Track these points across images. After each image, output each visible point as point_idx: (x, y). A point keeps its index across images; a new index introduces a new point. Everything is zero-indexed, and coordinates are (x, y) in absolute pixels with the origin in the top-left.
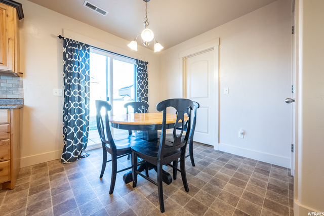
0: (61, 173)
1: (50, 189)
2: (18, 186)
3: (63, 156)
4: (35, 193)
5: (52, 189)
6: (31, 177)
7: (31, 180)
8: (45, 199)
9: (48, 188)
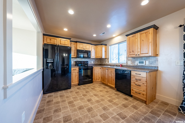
0: (172, 116)
1: (159, 118)
2: (149, 105)
3: (180, 107)
4: (152, 113)
5: (159, 119)
6: (157, 105)
7: (155, 106)
8: (153, 120)
9: (159, 117)
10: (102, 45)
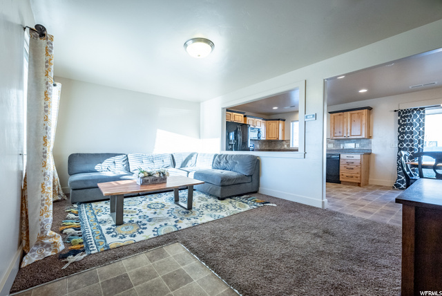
10: (279, 120)
